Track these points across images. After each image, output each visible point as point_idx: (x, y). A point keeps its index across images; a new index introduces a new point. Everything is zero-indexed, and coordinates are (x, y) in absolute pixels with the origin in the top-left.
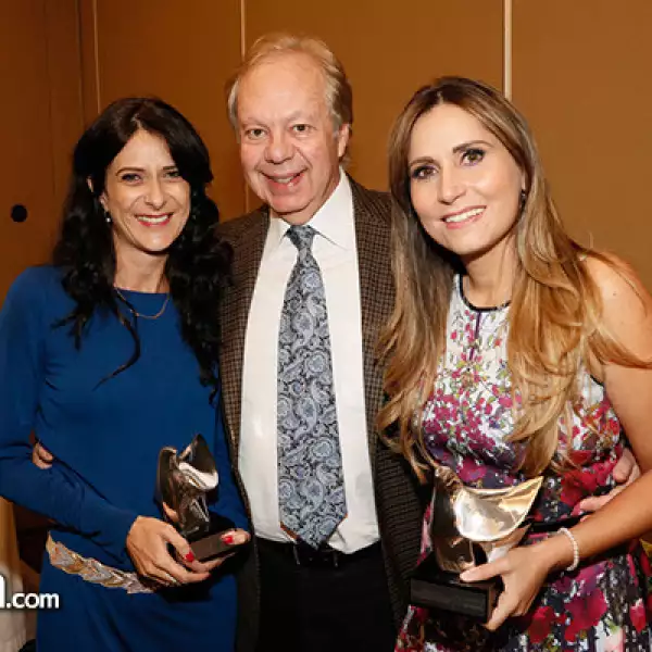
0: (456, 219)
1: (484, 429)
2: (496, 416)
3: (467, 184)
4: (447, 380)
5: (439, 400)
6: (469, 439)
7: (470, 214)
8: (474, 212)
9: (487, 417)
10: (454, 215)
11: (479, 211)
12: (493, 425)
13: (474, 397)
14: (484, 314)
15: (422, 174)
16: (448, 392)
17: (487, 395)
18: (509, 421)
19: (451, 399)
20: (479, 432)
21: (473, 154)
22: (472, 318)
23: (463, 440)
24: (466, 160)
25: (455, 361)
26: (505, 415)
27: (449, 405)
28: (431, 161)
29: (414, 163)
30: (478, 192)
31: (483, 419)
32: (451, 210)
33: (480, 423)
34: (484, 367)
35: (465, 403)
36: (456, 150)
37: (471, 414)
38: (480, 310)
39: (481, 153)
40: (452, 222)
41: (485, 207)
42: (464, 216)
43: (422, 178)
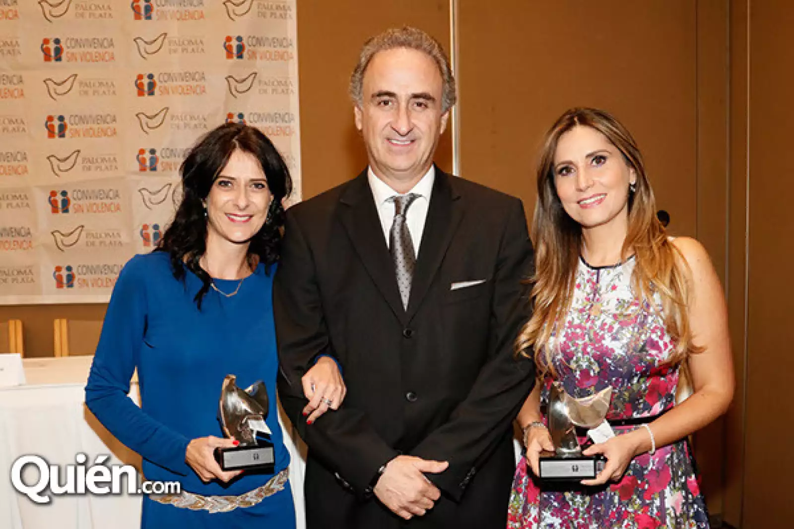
0: (588, 201)
1: (608, 342)
2: (617, 332)
3: (596, 179)
4: (575, 315)
5: (569, 328)
6: (593, 351)
7: (596, 199)
8: (599, 198)
9: (610, 334)
10: (586, 199)
11: (602, 196)
12: (614, 338)
13: (598, 323)
14: (602, 271)
15: (564, 172)
16: (577, 322)
17: (609, 321)
18: (627, 334)
19: (579, 326)
20: (602, 345)
21: (599, 159)
22: (593, 275)
23: (588, 353)
24: (594, 163)
25: (580, 302)
26: (624, 331)
27: (578, 331)
28: (571, 163)
29: (559, 164)
30: (602, 184)
31: (606, 336)
32: (585, 195)
33: (604, 339)
34: (605, 304)
35: (591, 328)
36: (588, 156)
37: (596, 334)
38: (598, 269)
39: (604, 158)
40: (585, 204)
41: (606, 194)
42: (593, 200)
43: (564, 175)
